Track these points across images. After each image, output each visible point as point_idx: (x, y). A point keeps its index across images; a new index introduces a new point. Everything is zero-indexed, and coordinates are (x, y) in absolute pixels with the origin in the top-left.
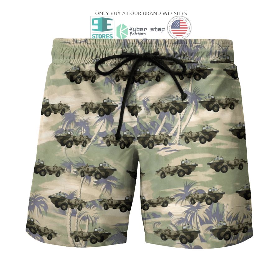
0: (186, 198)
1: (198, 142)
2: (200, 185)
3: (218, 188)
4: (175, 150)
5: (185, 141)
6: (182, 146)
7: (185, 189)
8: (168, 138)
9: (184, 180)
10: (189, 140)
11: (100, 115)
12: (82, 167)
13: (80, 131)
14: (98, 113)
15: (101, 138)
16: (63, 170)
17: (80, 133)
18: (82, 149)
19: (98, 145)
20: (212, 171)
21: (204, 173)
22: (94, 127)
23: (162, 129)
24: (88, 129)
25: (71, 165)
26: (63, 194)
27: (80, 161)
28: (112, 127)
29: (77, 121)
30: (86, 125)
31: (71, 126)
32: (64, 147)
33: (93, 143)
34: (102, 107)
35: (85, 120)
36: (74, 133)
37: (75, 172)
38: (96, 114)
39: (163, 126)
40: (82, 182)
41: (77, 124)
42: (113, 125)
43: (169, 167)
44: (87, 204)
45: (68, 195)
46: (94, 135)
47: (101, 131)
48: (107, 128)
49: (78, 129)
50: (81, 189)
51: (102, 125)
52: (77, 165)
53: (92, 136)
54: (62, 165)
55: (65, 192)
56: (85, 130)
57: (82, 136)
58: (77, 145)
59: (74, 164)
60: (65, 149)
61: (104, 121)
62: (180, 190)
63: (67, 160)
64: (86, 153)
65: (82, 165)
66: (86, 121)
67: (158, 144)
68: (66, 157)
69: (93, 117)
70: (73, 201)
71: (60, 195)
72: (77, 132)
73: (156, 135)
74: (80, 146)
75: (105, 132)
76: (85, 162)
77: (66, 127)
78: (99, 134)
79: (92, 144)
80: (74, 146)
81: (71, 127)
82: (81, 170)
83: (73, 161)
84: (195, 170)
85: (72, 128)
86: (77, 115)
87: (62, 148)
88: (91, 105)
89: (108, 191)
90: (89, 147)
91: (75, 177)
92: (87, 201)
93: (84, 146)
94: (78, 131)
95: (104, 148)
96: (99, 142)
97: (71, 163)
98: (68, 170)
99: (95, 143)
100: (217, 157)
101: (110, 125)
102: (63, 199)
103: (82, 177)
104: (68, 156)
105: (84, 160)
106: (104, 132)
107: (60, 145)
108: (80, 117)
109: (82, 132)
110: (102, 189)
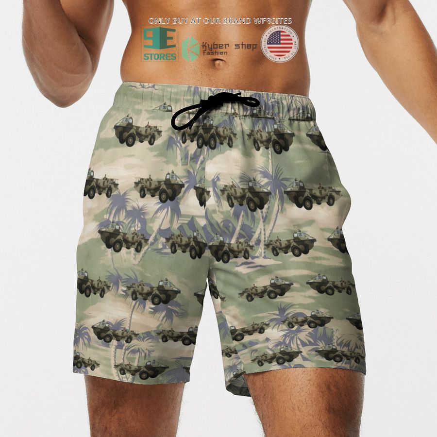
0: (282, 323)
1: (290, 254)
2: (298, 308)
3: (324, 312)
4: (260, 266)
5: (273, 253)
6: (269, 259)
7: (279, 313)
8: (248, 248)
9: (277, 302)
10: (278, 251)
11: (162, 201)
12: (134, 284)
13: (133, 225)
14: (158, 197)
15: (163, 240)
16: (108, 287)
17: (133, 229)
18: (135, 255)
19: (158, 251)
20: (313, 292)
21: (303, 294)
22: (153, 220)
23: (240, 234)
24: (144, 223)
25: (120, 281)
26: (107, 323)
27: (131, 274)
28: (179, 222)
29: (129, 208)
30: (142, 217)
31: (121, 216)
32: (110, 249)
33: (152, 247)
34: (164, 186)
35: (140, 207)
36: (125, 228)
37: (124, 291)
38: (156, 199)
39: (241, 229)
40: (134, 308)
41: (129, 214)
42: (180, 219)
43: (255, 288)
44: (138, 336)
45: (114, 324)
46: (153, 233)
47: (162, 228)
48: (171, 222)
49: (130, 222)
50: (131, 317)
51: (164, 217)
52: (127, 281)
53: (150, 235)
54: (106, 279)
55: (109, 321)
56: (139, 225)
57: (135, 234)
58: (128, 248)
59: (123, 278)
60: (112, 253)
61: (167, 211)
62: (274, 314)
63: (114, 272)
64: (141, 262)
65: (134, 282)
66: (141, 209)
67: (236, 257)
68: (112, 266)
69: (151, 203)
70: (119, 333)
71: (103, 324)
72: (128, 227)
73: (231, 242)
74: (132, 250)
75: (169, 229)
76: (138, 277)
77: (113, 218)
78: (161, 232)
79: (149, 249)
80: (124, 250)
81: (121, 218)
82: (132, 290)
83: (122, 274)
84: (290, 290)
85: (121, 220)
86: (129, 199)
87: (107, 252)
88: (148, 182)
89: (169, 321)
90: (145, 253)
91: (123, 299)
92: (139, 332)
93: (138, 250)
94: (130, 225)
95: (167, 255)
96: (160, 246)
97: (119, 277)
98: (115, 288)
99: (154, 247)
100: (319, 275)
101: (175, 219)
102: (106, 329)
103: (134, 299)
104: (115, 266)
105: (138, 274)
106: (166, 229)
107: (105, 246)
108: (133, 203)
109: (136, 227)
110: (161, 318)
